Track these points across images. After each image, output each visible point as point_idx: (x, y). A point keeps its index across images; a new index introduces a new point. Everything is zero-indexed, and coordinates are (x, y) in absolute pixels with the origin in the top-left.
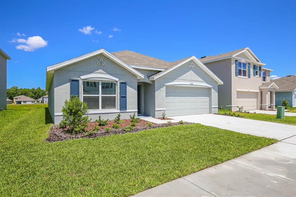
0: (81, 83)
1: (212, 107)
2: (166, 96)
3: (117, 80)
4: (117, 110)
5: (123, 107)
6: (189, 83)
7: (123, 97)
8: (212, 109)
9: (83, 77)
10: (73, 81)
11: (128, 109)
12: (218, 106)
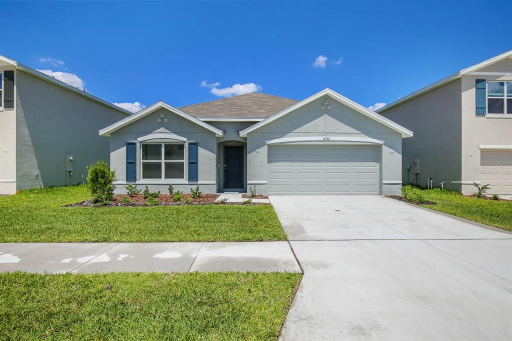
0: (138, 145)
1: (383, 183)
2: (269, 162)
3: (185, 139)
4: (184, 181)
5: (193, 176)
6: (321, 138)
7: (194, 163)
8: (384, 186)
9: (140, 139)
10: (129, 144)
11: (200, 180)
12: (401, 182)
